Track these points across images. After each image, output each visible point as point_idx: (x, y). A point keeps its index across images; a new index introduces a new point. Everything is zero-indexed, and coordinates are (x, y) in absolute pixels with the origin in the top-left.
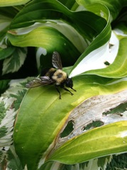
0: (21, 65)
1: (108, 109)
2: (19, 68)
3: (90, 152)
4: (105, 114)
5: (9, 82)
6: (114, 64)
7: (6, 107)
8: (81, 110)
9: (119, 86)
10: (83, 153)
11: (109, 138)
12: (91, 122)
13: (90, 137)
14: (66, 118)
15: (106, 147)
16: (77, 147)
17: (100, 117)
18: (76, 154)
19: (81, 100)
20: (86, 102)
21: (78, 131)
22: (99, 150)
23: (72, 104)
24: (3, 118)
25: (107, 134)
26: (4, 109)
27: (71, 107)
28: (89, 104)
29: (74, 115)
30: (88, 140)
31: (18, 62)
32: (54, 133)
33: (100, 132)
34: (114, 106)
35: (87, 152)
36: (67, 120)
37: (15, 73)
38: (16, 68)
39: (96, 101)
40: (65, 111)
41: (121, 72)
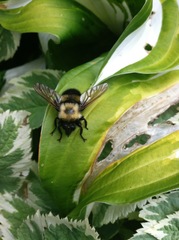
0: (16, 48)
1: (155, 116)
2: (14, 52)
3: (141, 185)
4: (151, 123)
5: (3, 75)
7: (16, 123)
8: (120, 125)
10: (133, 188)
11: (161, 162)
12: (134, 137)
13: (138, 164)
14: (103, 138)
15: (160, 176)
16: (124, 178)
17: (145, 129)
18: (125, 190)
19: (119, 113)
20: (126, 114)
22: (152, 182)
23: (109, 121)
25: (158, 156)
26: (14, 126)
27: (108, 125)
28: (130, 116)
29: (112, 134)
30: (136, 168)
31: (11, 43)
32: (90, 160)
33: (149, 155)
34: (162, 111)
35: (138, 186)
36: (103, 142)
37: (10, 60)
38: (10, 54)
39: (138, 110)
40: (101, 131)
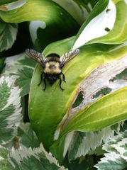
0: (13, 42)
1: (114, 75)
2: (12, 44)
3: (106, 118)
4: (112, 80)
5: (4, 60)
6: (114, 30)
7: (9, 86)
8: (89, 80)
9: (121, 51)
10: (100, 120)
11: (121, 103)
12: (100, 90)
13: (103, 105)
14: (76, 90)
15: (120, 112)
16: (93, 115)
17: (107, 84)
18: (94, 122)
19: (88, 71)
20: (93, 72)
21: (87, 100)
22: (115, 116)
23: (81, 76)
24: (8, 97)
25: (118, 99)
26: (7, 88)
27: (80, 79)
28: (96, 74)
29: (83, 86)
30: (102, 108)
31: (10, 38)
32: (67, 105)
33: (111, 99)
34: (119, 72)
35: (104, 119)
36: (77, 92)
37: (9, 49)
38: (9, 45)
39: (102, 70)
40: (75, 84)
41: (123, 37)
